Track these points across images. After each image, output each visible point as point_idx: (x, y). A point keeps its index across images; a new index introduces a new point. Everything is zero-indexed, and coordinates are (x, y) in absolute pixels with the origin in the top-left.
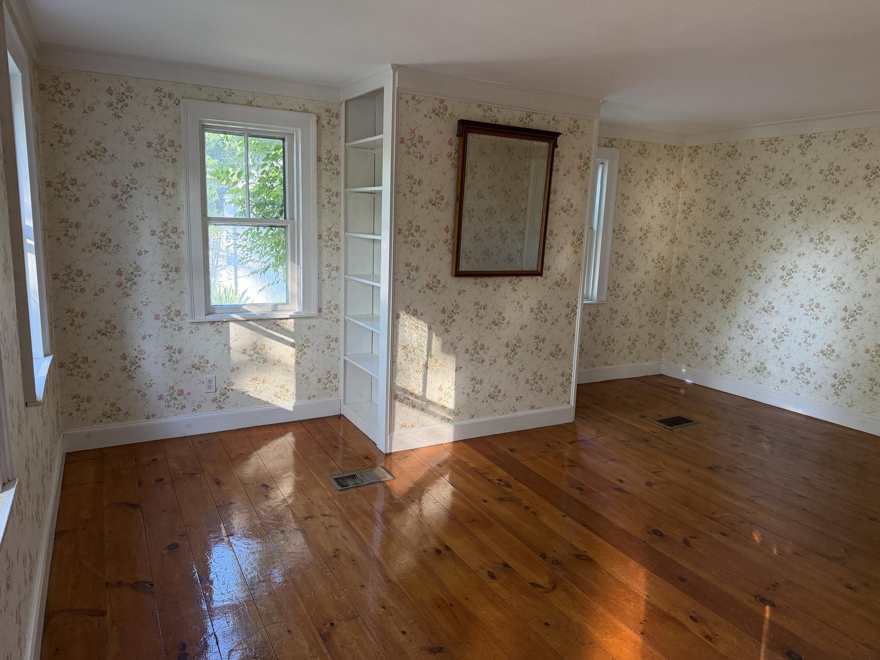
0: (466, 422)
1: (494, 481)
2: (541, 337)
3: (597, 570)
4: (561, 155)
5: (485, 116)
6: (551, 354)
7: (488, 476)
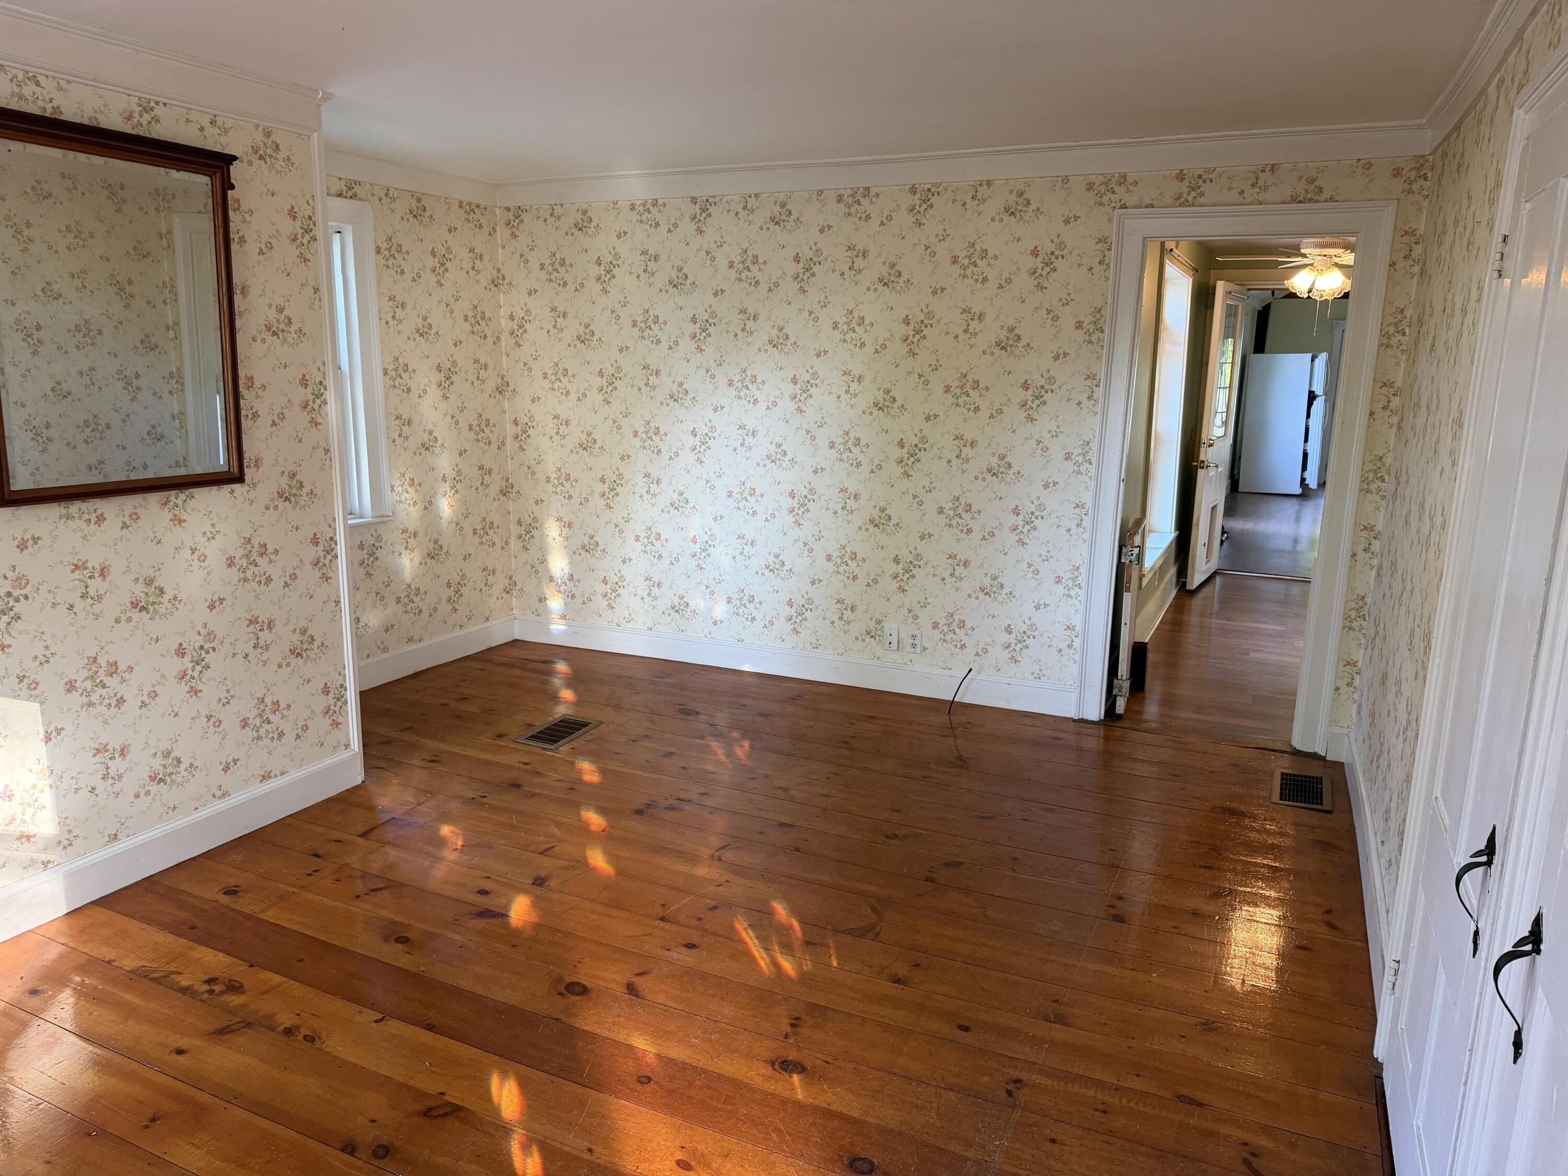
0: (99, 855)
1: (196, 987)
2: (263, 618)
3: (477, 1129)
4: (244, 207)
5: (21, 97)
6: (292, 652)
7: (177, 978)
